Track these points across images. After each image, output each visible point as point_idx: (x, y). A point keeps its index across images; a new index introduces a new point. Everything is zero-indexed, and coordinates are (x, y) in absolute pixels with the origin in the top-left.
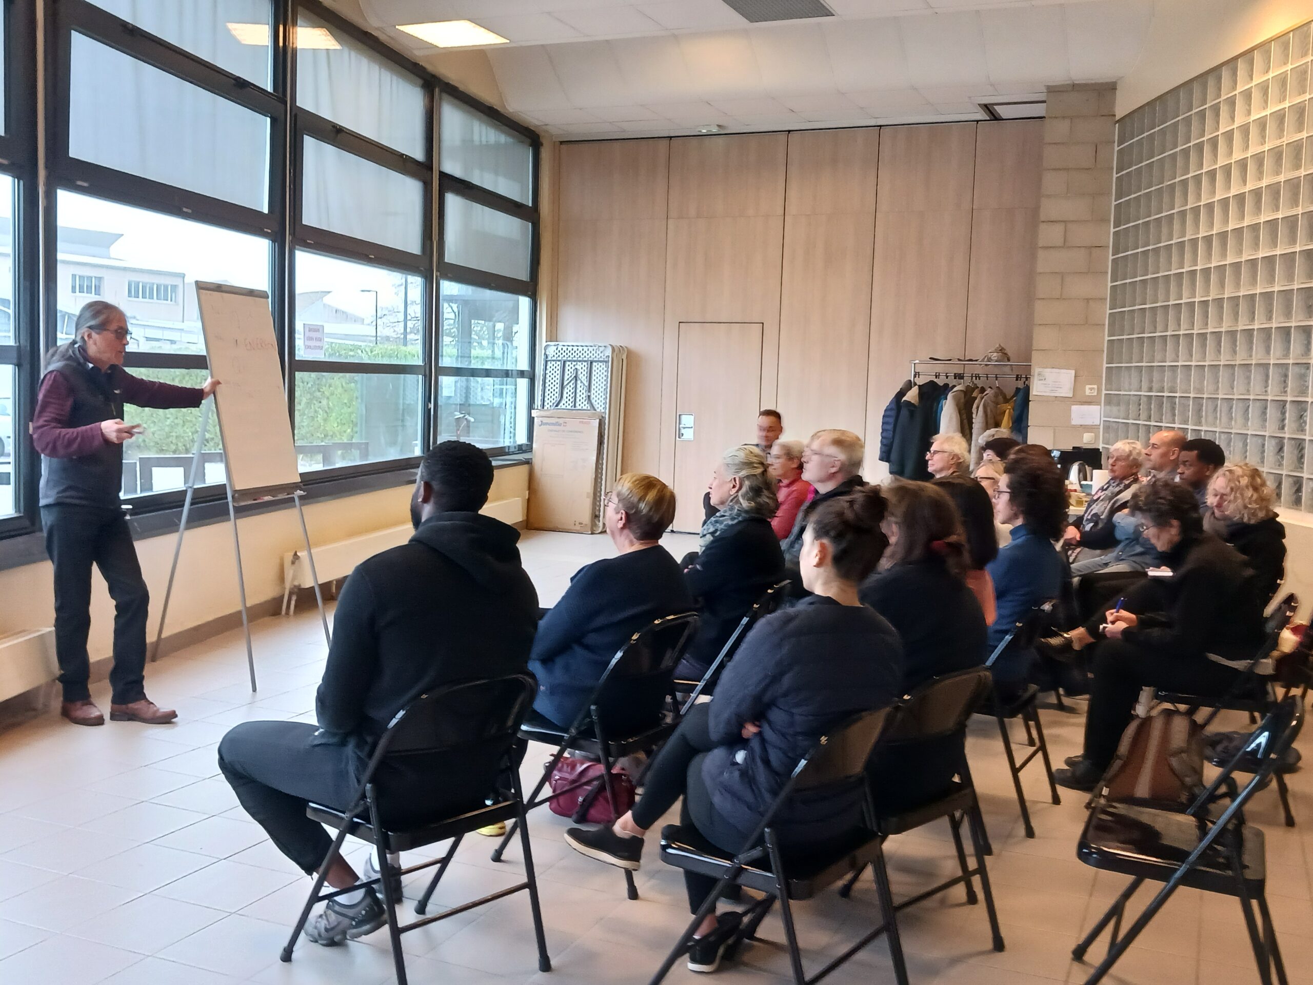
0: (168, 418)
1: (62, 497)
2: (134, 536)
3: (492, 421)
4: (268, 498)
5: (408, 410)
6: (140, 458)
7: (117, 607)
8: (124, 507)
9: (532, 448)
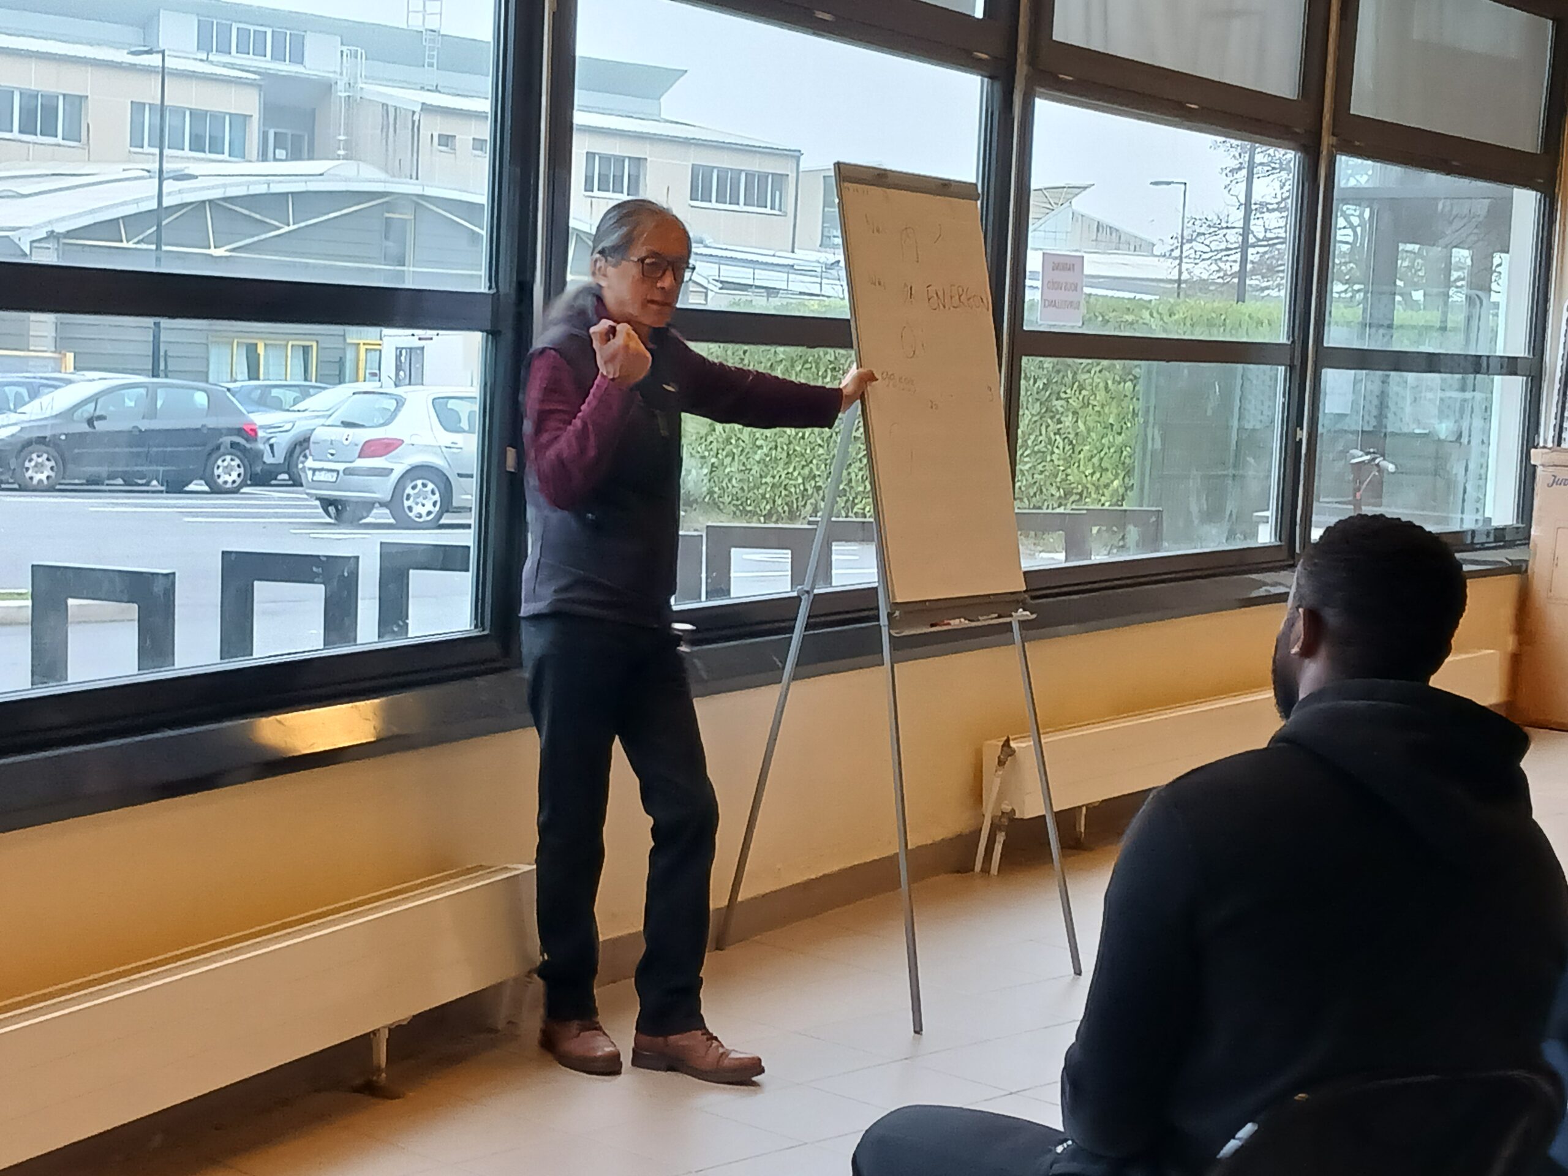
0: (760, 447)
1: (563, 600)
2: (694, 688)
3: (1436, 473)
4: (956, 623)
5: (1249, 442)
6: (708, 527)
7: (656, 832)
8: (678, 626)
9: (1528, 537)
